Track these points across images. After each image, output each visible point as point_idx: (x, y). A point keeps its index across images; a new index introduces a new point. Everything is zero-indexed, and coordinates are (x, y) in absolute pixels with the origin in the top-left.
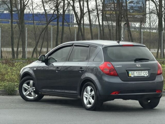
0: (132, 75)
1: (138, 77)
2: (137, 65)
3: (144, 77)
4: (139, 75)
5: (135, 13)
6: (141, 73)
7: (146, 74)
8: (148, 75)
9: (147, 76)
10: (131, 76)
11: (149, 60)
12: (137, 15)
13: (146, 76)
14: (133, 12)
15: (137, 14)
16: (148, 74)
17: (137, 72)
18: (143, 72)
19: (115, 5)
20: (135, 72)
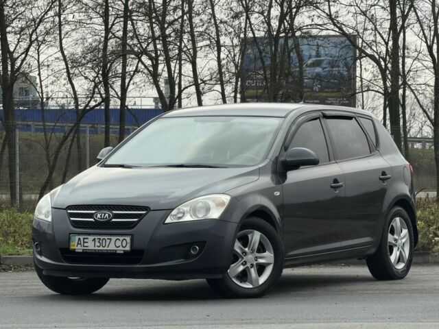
5: (327, 92)
12: (332, 97)
14: (321, 90)
15: (331, 95)
19: (268, 72)
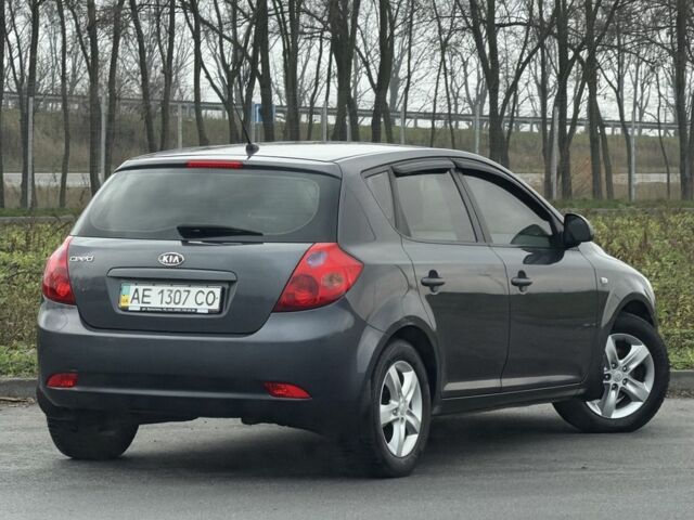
0: (136, 301)
1: (162, 312)
2: (165, 259)
3: (196, 313)
4: (172, 305)
6: (184, 295)
7: (210, 302)
8: (216, 306)
9: (211, 312)
10: (129, 304)
11: (260, 234)
13: (204, 309)
16: (217, 302)
17: (166, 288)
18: (194, 290)
20: (156, 289)
